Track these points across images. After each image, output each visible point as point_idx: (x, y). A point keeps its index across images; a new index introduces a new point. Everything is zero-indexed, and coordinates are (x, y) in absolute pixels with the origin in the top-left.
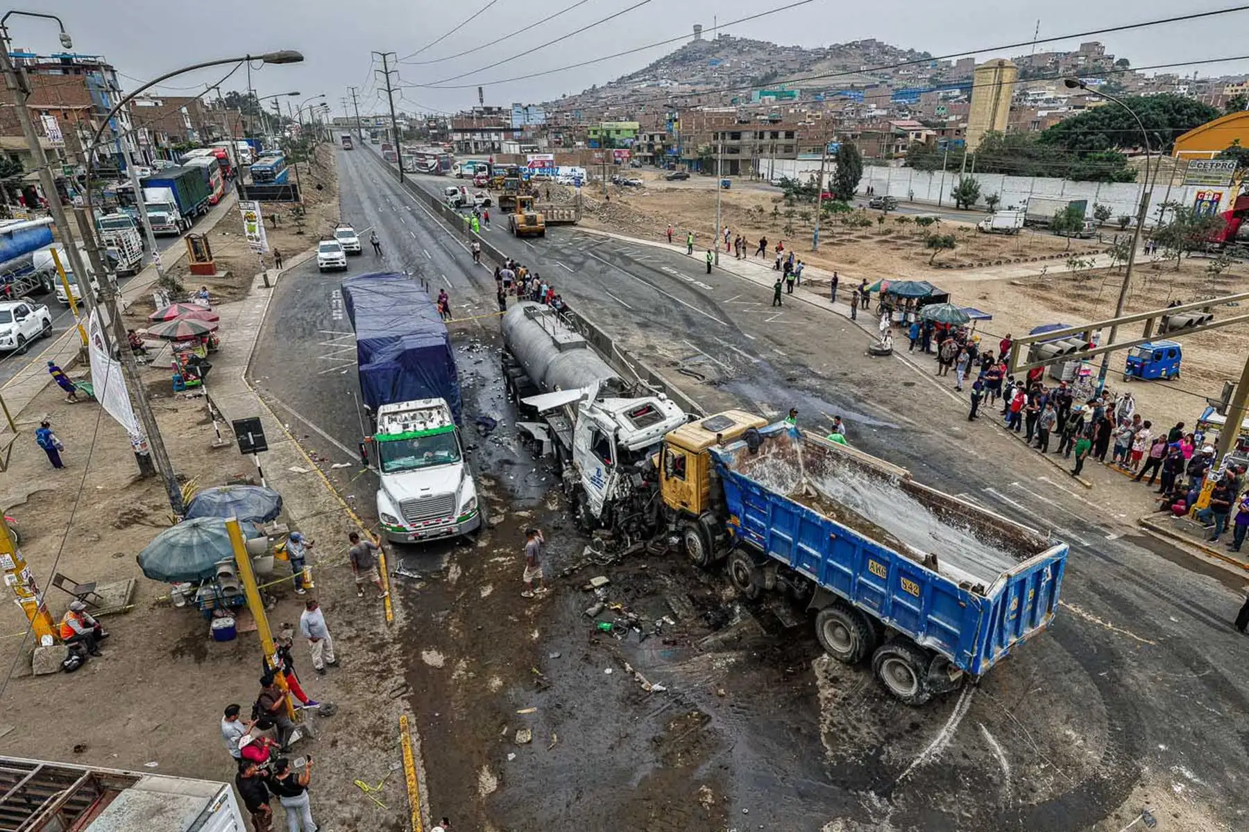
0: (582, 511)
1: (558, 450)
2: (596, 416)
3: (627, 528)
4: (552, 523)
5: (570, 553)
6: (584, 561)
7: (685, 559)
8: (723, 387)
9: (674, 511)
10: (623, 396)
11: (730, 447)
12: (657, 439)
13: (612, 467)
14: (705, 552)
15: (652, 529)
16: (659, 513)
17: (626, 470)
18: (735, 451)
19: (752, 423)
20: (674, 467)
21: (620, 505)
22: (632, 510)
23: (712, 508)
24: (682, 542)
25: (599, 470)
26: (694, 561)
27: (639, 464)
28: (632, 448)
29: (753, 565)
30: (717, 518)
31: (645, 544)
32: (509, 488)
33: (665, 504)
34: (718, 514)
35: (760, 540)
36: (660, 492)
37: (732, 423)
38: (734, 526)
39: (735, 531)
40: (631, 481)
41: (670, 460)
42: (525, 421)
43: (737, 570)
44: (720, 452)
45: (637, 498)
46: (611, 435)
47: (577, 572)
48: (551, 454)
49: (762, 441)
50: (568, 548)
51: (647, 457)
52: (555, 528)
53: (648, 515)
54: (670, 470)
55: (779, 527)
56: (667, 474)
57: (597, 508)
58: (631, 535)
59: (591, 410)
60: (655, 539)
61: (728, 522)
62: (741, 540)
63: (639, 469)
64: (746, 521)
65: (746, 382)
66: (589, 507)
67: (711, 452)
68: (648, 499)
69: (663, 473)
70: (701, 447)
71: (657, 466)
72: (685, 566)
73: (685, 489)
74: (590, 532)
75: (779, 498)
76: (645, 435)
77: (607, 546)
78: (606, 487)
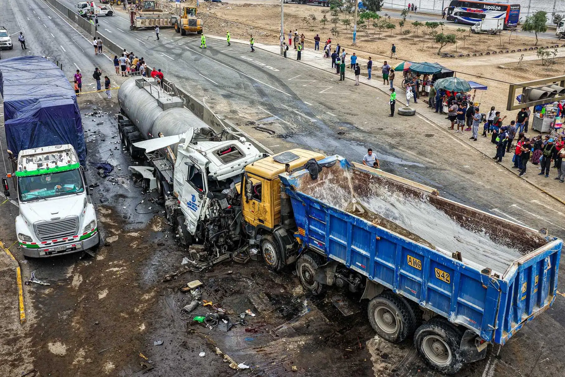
0: (181, 230)
1: (162, 185)
2: (191, 154)
3: (216, 242)
4: (156, 241)
5: (170, 264)
6: (182, 269)
7: (263, 266)
8: (289, 139)
9: (253, 227)
10: (212, 140)
11: (296, 174)
12: (239, 172)
13: (204, 193)
14: (278, 259)
15: (236, 242)
16: (241, 229)
17: (215, 196)
18: (300, 176)
19: (313, 157)
20: (253, 192)
21: (211, 224)
22: (220, 227)
23: (283, 224)
24: (260, 252)
25: (193, 196)
26: (270, 267)
27: (226, 191)
28: (219, 178)
29: (317, 267)
30: (287, 231)
31: (231, 255)
32: (122, 215)
33: (246, 222)
34: (287, 228)
35: (321, 246)
36: (242, 212)
37: (297, 157)
38: (301, 236)
39: (302, 240)
40: (219, 205)
41: (249, 186)
42: (136, 165)
43: (304, 272)
44: (288, 178)
45: (224, 217)
46: (203, 168)
47: (176, 277)
48: (156, 190)
49: (320, 170)
50: (169, 259)
51: (232, 186)
52: (158, 245)
53: (233, 232)
54: (249, 195)
55: (336, 234)
56: (247, 197)
57: (192, 227)
58: (219, 247)
59: (187, 150)
60: (238, 250)
61: (296, 233)
62: (307, 247)
63: (226, 196)
64: (310, 230)
65: (306, 135)
66: (186, 226)
67: (281, 178)
68: (233, 219)
69: (244, 198)
70: (273, 175)
71: (239, 193)
72: (263, 271)
73: (261, 209)
74: (187, 247)
75: (335, 211)
76: (229, 168)
77: (201, 256)
78: (199, 209)
